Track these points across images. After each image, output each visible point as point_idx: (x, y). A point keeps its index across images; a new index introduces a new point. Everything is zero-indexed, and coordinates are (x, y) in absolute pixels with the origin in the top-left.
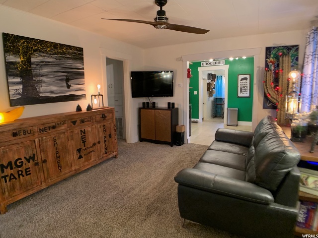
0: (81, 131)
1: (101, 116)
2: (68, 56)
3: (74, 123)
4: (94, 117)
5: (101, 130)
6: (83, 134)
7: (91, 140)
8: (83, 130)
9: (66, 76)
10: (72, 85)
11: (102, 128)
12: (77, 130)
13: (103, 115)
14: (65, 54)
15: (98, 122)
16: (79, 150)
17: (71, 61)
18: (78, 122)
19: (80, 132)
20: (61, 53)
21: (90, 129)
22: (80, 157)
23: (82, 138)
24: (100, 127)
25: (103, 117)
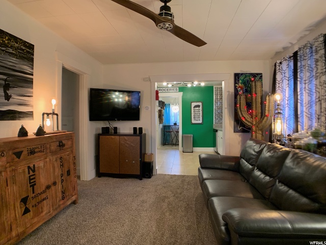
5: (57, 164)
6: (31, 173)
7: (43, 180)
8: (32, 166)
12: (22, 167)
15: (53, 153)
18: (25, 153)
19: (27, 170)
21: (42, 164)
23: (30, 180)
24: (56, 160)
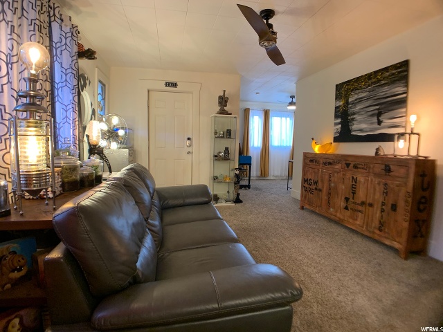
0: (353, 177)
1: (383, 167)
2: (383, 82)
3: (348, 165)
4: (372, 166)
5: (379, 189)
6: (354, 183)
7: (361, 195)
8: (355, 177)
9: (378, 109)
10: (385, 121)
11: (382, 186)
12: (349, 175)
13: (386, 166)
14: (379, 81)
15: (377, 175)
16: (347, 199)
17: (386, 88)
18: (352, 166)
19: (351, 178)
20: (375, 83)
21: (362, 180)
22: (346, 208)
23: (353, 187)
24: (379, 184)
25: (385, 170)
